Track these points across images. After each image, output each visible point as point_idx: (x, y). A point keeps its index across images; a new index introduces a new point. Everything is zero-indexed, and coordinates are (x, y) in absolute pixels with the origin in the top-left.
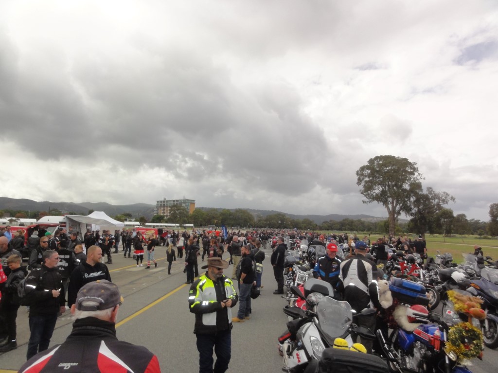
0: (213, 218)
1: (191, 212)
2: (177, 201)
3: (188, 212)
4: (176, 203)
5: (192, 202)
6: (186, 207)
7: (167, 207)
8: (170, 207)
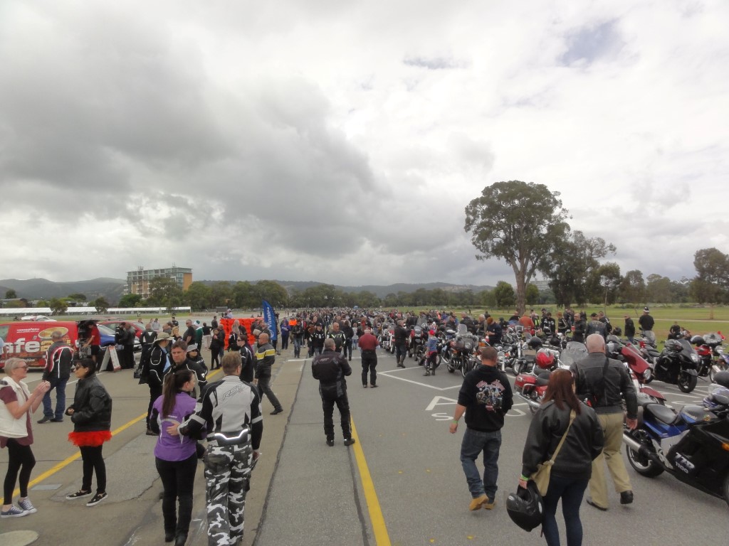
0: (223, 295)
1: (186, 288)
2: (162, 271)
3: (181, 288)
4: (160, 274)
5: (187, 273)
6: (177, 281)
7: (146, 281)
8: (151, 281)
